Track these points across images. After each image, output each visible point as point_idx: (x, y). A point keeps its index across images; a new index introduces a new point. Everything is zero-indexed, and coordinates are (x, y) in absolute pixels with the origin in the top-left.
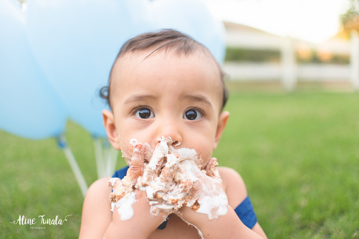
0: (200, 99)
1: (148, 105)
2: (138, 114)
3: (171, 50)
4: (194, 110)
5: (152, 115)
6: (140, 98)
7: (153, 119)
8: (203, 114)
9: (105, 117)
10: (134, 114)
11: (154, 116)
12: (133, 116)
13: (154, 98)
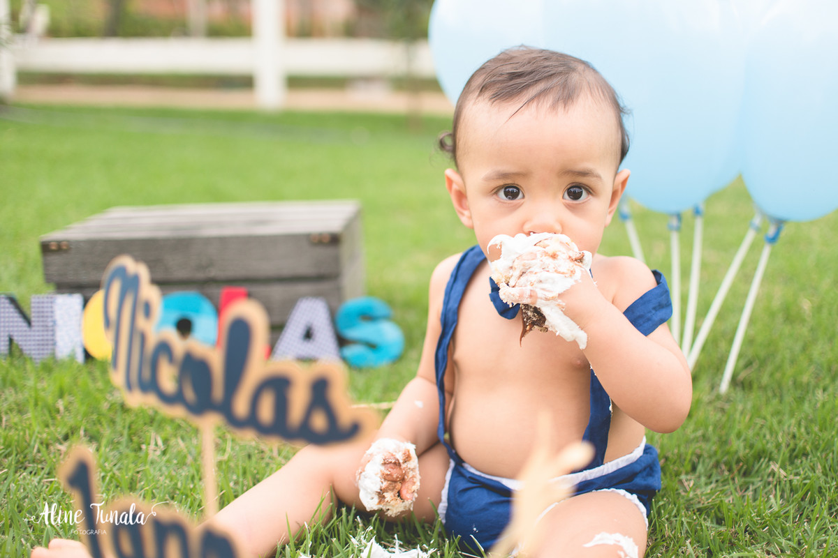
0: (584, 174)
1: (516, 183)
2: (502, 193)
3: (545, 103)
4: (579, 186)
5: (520, 195)
6: (504, 175)
7: (523, 201)
8: (590, 191)
9: (450, 182)
10: (496, 193)
11: (524, 197)
12: (494, 196)
13: (524, 175)
